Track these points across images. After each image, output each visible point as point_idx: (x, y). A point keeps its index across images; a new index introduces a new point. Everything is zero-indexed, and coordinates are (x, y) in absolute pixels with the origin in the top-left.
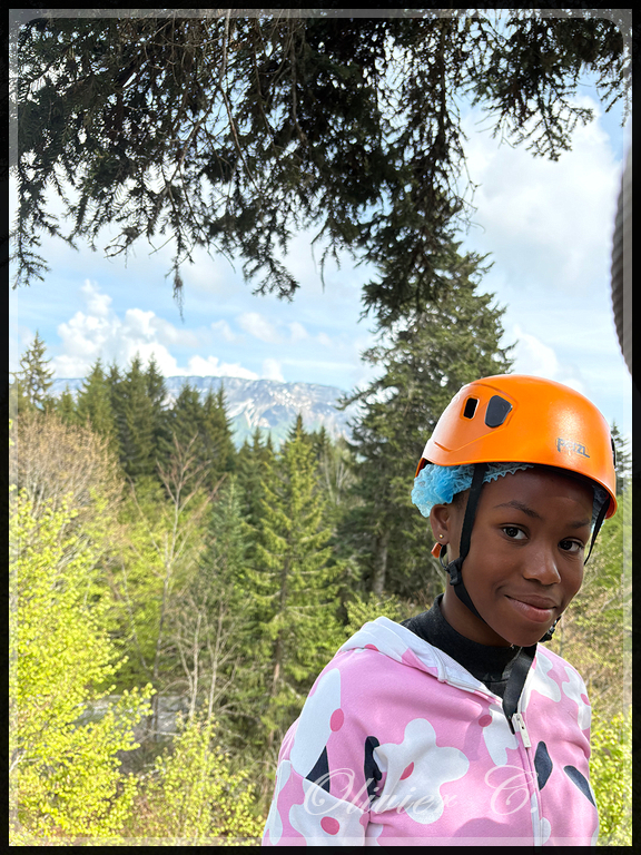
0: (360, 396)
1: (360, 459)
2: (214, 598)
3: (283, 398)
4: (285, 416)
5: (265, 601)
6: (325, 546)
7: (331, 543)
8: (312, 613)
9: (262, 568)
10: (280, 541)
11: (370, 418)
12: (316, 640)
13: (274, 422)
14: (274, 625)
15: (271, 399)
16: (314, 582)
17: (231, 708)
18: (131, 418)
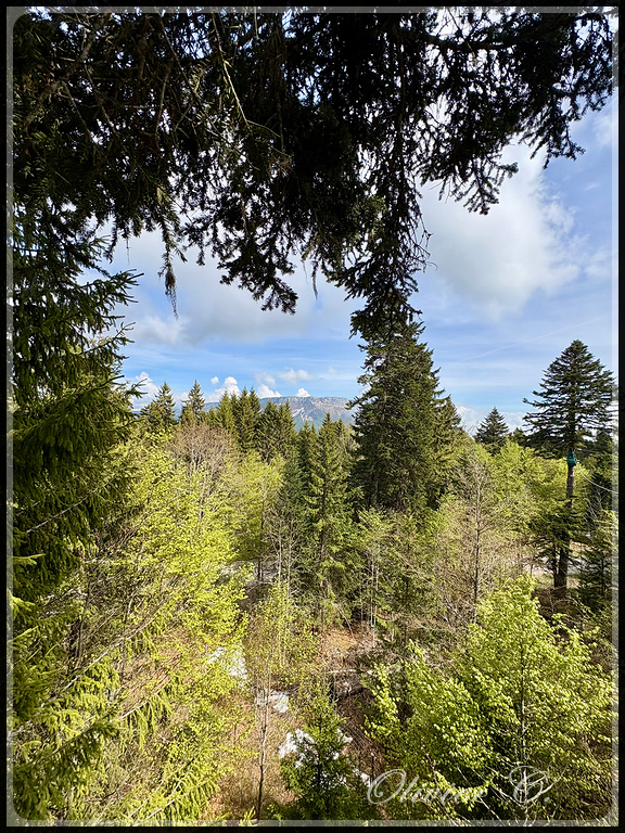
0: (358, 401)
1: (361, 435)
2: (288, 511)
3: (319, 405)
4: (321, 415)
5: (315, 512)
6: (344, 481)
7: (348, 479)
8: (340, 517)
9: (312, 495)
10: (320, 481)
11: (364, 413)
12: (342, 531)
13: (315, 419)
14: (321, 524)
15: (313, 406)
16: (339, 501)
17: (300, 569)
18: (243, 420)
